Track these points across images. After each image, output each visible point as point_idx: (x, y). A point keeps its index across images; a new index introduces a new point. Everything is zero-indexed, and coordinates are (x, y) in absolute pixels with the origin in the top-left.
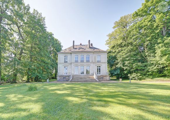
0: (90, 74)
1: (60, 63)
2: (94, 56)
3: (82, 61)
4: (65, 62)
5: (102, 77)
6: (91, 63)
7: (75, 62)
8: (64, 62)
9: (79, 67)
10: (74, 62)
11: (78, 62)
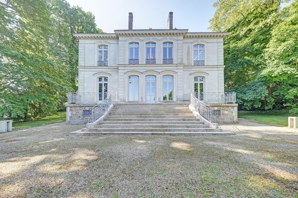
0: (174, 99)
1: (85, 67)
2: (186, 46)
3: (151, 61)
4: (102, 63)
5: (216, 108)
6: (177, 65)
7: (130, 64)
8: (96, 64)
9: (142, 77)
10: (127, 62)
11: (138, 64)
